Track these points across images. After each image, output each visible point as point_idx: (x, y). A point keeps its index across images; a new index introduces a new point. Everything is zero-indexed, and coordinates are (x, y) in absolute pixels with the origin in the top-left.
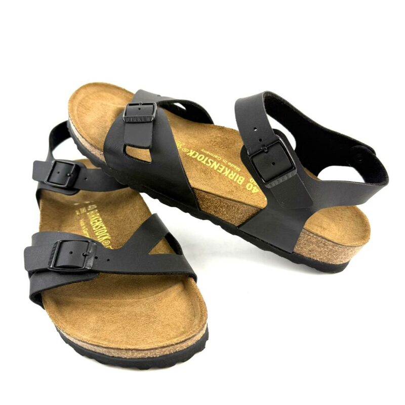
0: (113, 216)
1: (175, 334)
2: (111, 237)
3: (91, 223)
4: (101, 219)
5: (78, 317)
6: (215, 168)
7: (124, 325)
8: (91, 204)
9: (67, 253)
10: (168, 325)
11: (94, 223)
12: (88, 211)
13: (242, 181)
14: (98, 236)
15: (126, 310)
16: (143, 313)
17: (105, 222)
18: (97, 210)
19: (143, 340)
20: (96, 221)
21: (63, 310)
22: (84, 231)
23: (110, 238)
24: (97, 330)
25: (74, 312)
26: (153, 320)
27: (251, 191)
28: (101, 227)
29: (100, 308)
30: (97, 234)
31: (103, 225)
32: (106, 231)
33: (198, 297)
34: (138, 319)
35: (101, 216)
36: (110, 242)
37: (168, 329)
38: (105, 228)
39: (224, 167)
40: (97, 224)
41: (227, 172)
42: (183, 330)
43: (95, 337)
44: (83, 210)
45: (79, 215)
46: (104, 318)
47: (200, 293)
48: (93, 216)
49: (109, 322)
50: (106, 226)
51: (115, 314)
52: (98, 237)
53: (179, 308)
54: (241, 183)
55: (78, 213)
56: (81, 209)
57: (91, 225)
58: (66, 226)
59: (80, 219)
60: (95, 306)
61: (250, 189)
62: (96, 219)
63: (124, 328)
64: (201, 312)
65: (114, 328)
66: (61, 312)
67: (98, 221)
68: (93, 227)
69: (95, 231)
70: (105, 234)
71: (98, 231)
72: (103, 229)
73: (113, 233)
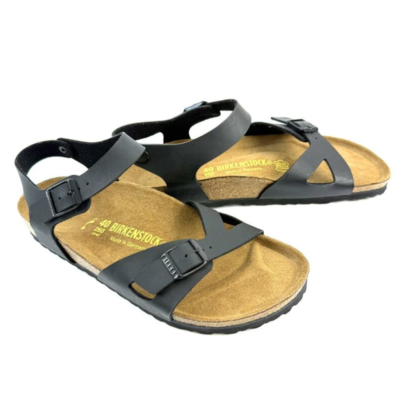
2: (162, 238)
3: (128, 236)
4: (133, 229)
6: (240, 163)
8: (98, 222)
11: (130, 234)
12: (108, 228)
13: (218, 168)
14: (149, 242)
17: (139, 229)
18: (116, 224)
22: (128, 245)
27: (208, 168)
28: (143, 234)
30: (146, 241)
31: (143, 232)
32: (151, 235)
35: (128, 225)
39: (236, 167)
40: (135, 234)
41: (232, 166)
44: (100, 230)
45: (101, 236)
48: (120, 229)
50: (146, 231)
52: (151, 243)
54: (218, 167)
55: (98, 235)
56: (95, 230)
57: (129, 238)
59: (108, 238)
61: (209, 168)
62: (128, 230)
68: (134, 238)
69: (142, 240)
70: (154, 238)
71: (144, 239)
72: (147, 235)
73: (160, 234)
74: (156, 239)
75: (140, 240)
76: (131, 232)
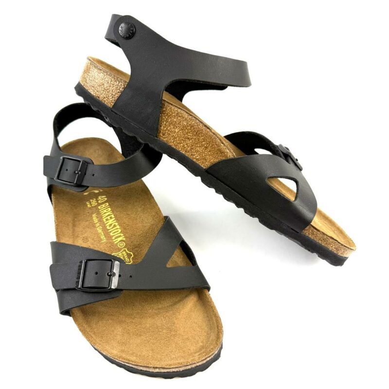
0: (125, 213)
1: (195, 348)
2: (126, 237)
3: (104, 220)
4: (113, 216)
5: (105, 328)
7: (148, 338)
8: (100, 194)
9: (93, 274)
10: (188, 339)
11: (107, 220)
12: (99, 204)
14: (113, 236)
15: (148, 322)
16: (164, 326)
17: (117, 219)
18: (107, 204)
19: (167, 355)
20: (109, 217)
21: (89, 320)
22: (98, 229)
23: (124, 239)
24: (124, 344)
25: (100, 323)
26: (173, 333)
28: (115, 226)
29: (124, 319)
30: (111, 234)
31: (116, 224)
32: (120, 230)
33: (213, 311)
34: (161, 332)
35: (113, 211)
36: (125, 244)
37: (188, 344)
38: (118, 227)
40: (111, 221)
42: (201, 344)
43: (123, 351)
44: (94, 202)
45: (90, 208)
46: (128, 329)
47: (215, 307)
48: (105, 211)
49: (133, 334)
50: (120, 225)
51: (139, 326)
52: (113, 238)
53: (196, 321)
55: (89, 206)
56: (91, 200)
57: (104, 222)
58: (79, 221)
59: (92, 213)
60: (119, 317)
62: (109, 215)
63: (149, 342)
64: (218, 327)
65: (139, 341)
66: (88, 322)
67: (111, 218)
68: (106, 225)
69: (109, 231)
70: (120, 234)
71: (112, 231)
72: (117, 229)
73: (127, 233)
74: (120, 236)
75: (109, 230)
76: (109, 219)
